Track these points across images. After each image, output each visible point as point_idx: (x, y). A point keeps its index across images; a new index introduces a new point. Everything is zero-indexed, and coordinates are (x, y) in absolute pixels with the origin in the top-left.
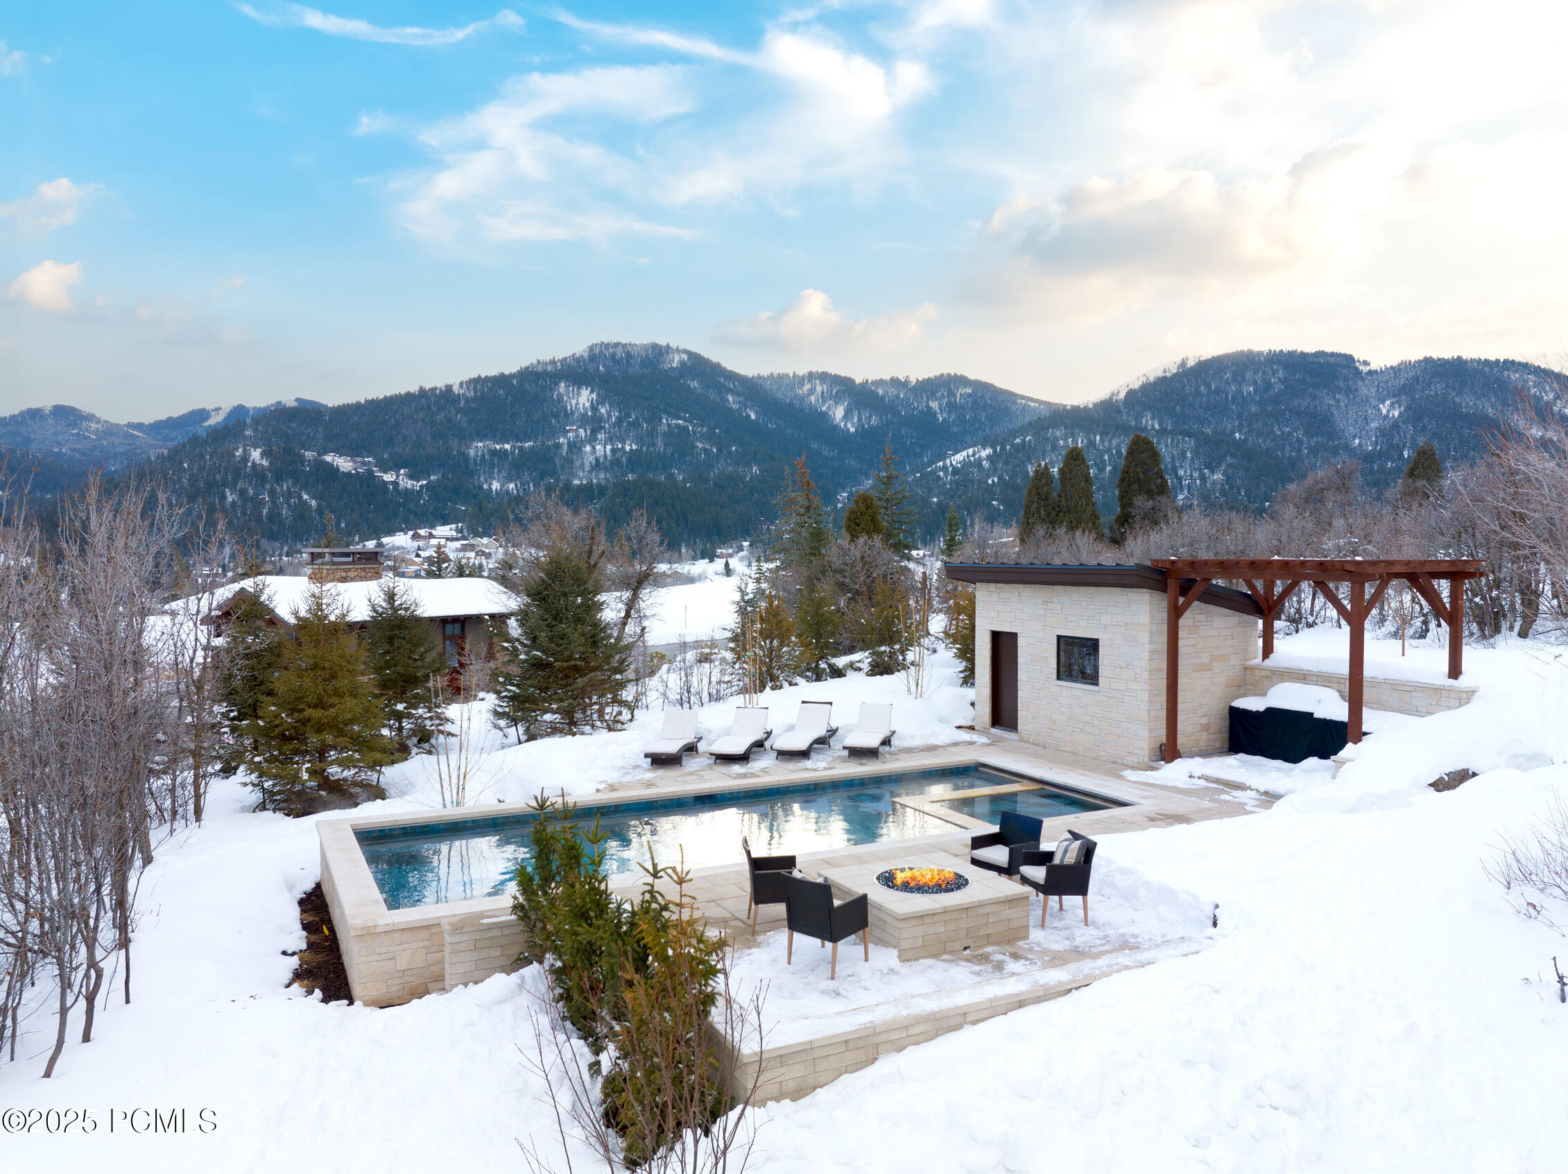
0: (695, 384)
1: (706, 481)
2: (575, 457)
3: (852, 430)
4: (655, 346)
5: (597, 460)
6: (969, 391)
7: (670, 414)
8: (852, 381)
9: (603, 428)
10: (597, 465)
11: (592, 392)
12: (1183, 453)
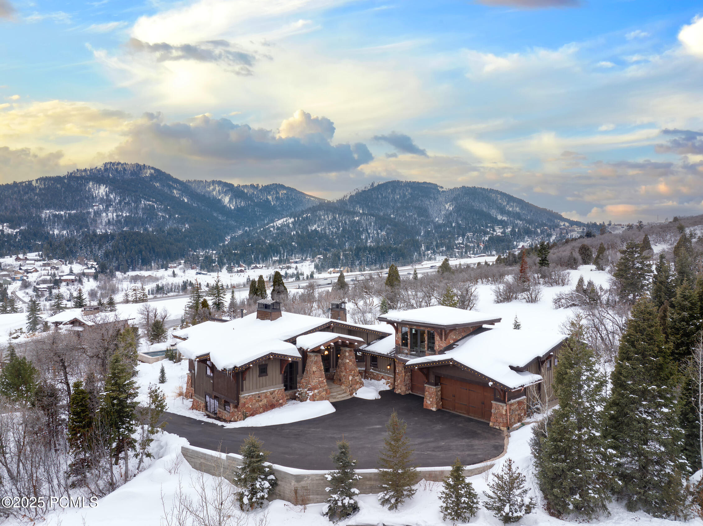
0: (157, 184)
1: (164, 232)
2: (97, 219)
3: (233, 208)
4: (138, 165)
5: (109, 220)
6: (285, 192)
7: (145, 199)
8: (233, 185)
9: (112, 205)
10: (109, 223)
11: (106, 187)
12: (371, 223)
